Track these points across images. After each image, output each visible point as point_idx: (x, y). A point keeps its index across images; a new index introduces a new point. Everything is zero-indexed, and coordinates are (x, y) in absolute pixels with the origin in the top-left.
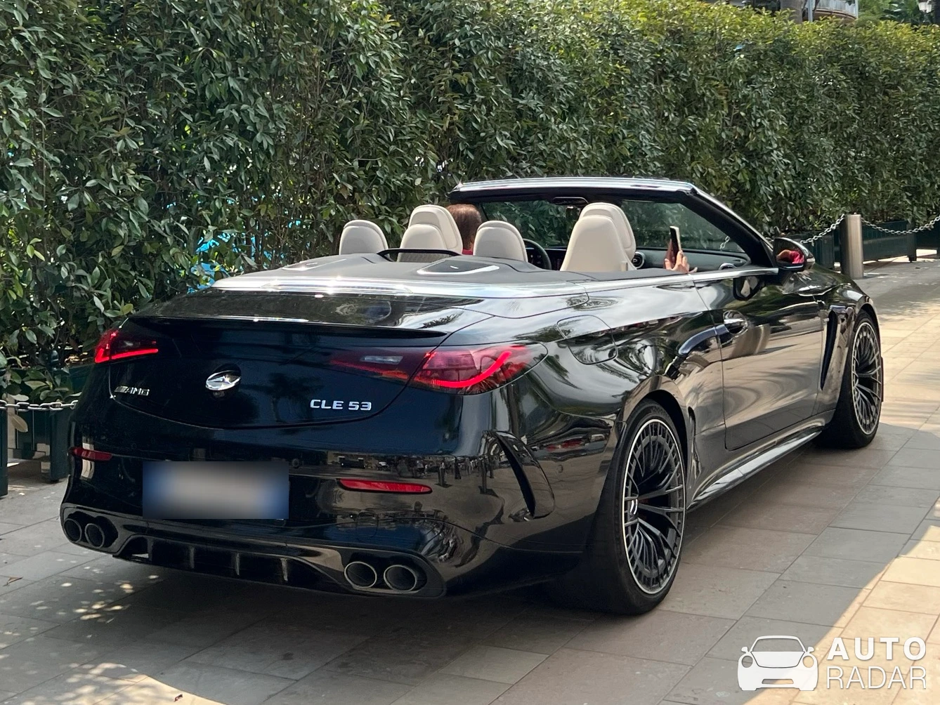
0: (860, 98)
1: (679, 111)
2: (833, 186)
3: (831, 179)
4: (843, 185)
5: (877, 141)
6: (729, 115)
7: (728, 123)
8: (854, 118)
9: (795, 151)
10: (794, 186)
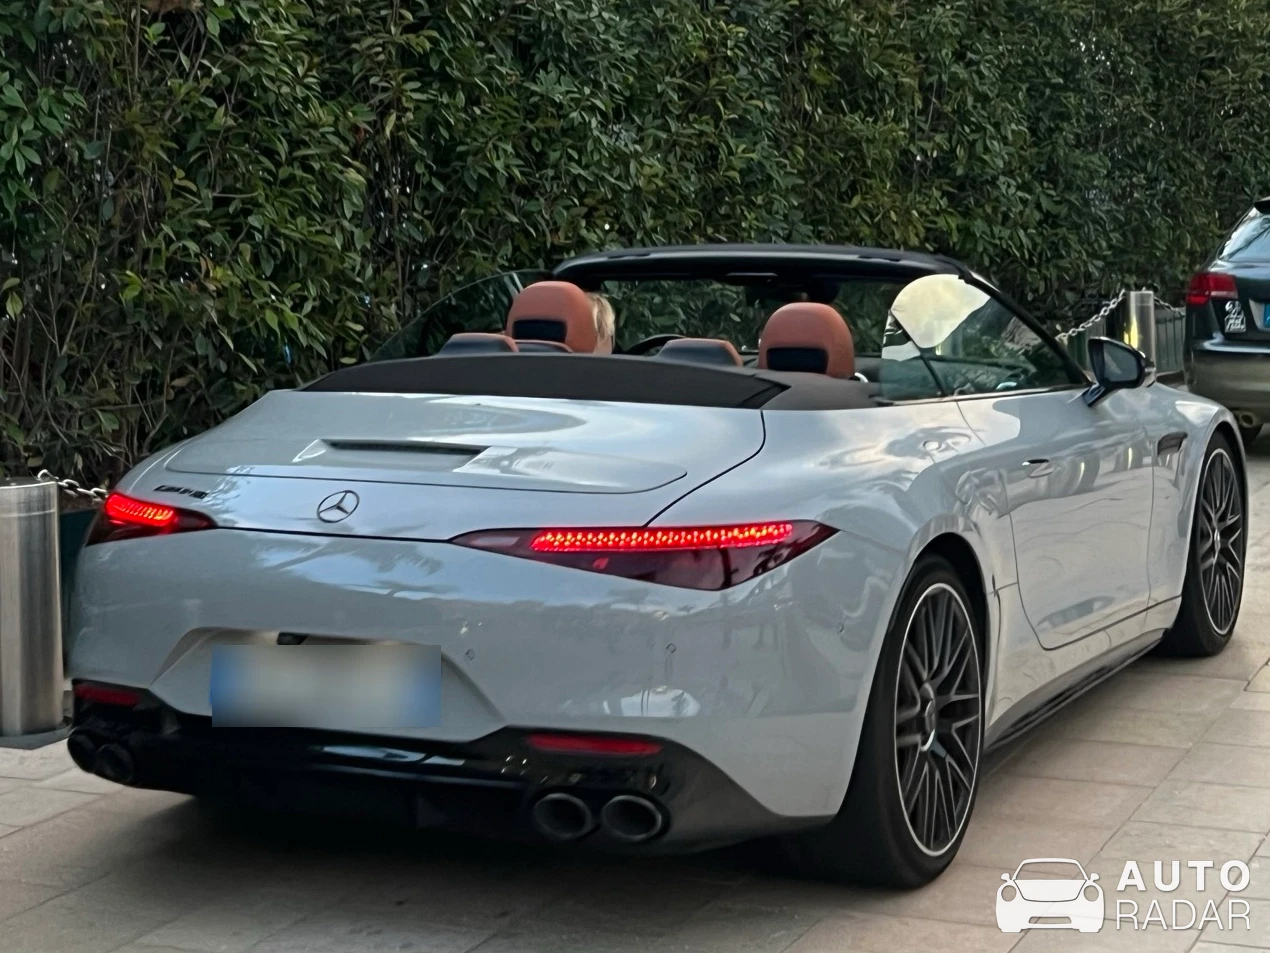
0: (1157, 84)
1: (831, 104)
2: (1109, 240)
3: (1103, 227)
4: (1124, 235)
5: (1186, 161)
6: (923, 112)
7: (922, 125)
8: (1143, 119)
9: (1039, 176)
10: (1039, 240)
